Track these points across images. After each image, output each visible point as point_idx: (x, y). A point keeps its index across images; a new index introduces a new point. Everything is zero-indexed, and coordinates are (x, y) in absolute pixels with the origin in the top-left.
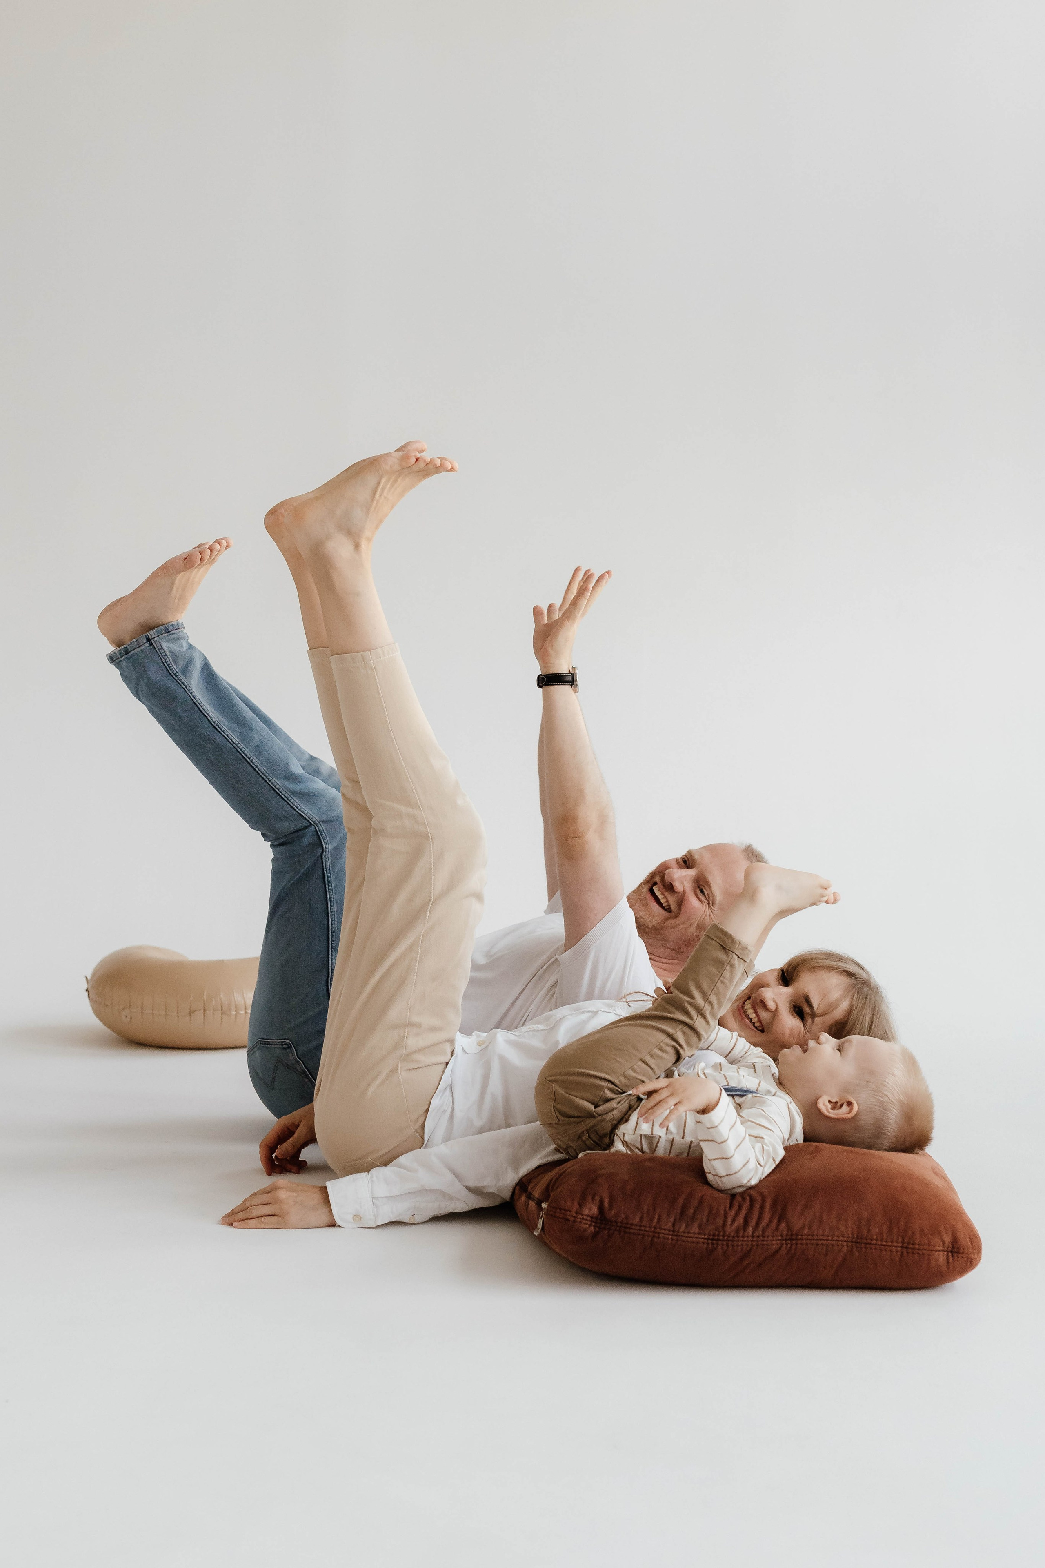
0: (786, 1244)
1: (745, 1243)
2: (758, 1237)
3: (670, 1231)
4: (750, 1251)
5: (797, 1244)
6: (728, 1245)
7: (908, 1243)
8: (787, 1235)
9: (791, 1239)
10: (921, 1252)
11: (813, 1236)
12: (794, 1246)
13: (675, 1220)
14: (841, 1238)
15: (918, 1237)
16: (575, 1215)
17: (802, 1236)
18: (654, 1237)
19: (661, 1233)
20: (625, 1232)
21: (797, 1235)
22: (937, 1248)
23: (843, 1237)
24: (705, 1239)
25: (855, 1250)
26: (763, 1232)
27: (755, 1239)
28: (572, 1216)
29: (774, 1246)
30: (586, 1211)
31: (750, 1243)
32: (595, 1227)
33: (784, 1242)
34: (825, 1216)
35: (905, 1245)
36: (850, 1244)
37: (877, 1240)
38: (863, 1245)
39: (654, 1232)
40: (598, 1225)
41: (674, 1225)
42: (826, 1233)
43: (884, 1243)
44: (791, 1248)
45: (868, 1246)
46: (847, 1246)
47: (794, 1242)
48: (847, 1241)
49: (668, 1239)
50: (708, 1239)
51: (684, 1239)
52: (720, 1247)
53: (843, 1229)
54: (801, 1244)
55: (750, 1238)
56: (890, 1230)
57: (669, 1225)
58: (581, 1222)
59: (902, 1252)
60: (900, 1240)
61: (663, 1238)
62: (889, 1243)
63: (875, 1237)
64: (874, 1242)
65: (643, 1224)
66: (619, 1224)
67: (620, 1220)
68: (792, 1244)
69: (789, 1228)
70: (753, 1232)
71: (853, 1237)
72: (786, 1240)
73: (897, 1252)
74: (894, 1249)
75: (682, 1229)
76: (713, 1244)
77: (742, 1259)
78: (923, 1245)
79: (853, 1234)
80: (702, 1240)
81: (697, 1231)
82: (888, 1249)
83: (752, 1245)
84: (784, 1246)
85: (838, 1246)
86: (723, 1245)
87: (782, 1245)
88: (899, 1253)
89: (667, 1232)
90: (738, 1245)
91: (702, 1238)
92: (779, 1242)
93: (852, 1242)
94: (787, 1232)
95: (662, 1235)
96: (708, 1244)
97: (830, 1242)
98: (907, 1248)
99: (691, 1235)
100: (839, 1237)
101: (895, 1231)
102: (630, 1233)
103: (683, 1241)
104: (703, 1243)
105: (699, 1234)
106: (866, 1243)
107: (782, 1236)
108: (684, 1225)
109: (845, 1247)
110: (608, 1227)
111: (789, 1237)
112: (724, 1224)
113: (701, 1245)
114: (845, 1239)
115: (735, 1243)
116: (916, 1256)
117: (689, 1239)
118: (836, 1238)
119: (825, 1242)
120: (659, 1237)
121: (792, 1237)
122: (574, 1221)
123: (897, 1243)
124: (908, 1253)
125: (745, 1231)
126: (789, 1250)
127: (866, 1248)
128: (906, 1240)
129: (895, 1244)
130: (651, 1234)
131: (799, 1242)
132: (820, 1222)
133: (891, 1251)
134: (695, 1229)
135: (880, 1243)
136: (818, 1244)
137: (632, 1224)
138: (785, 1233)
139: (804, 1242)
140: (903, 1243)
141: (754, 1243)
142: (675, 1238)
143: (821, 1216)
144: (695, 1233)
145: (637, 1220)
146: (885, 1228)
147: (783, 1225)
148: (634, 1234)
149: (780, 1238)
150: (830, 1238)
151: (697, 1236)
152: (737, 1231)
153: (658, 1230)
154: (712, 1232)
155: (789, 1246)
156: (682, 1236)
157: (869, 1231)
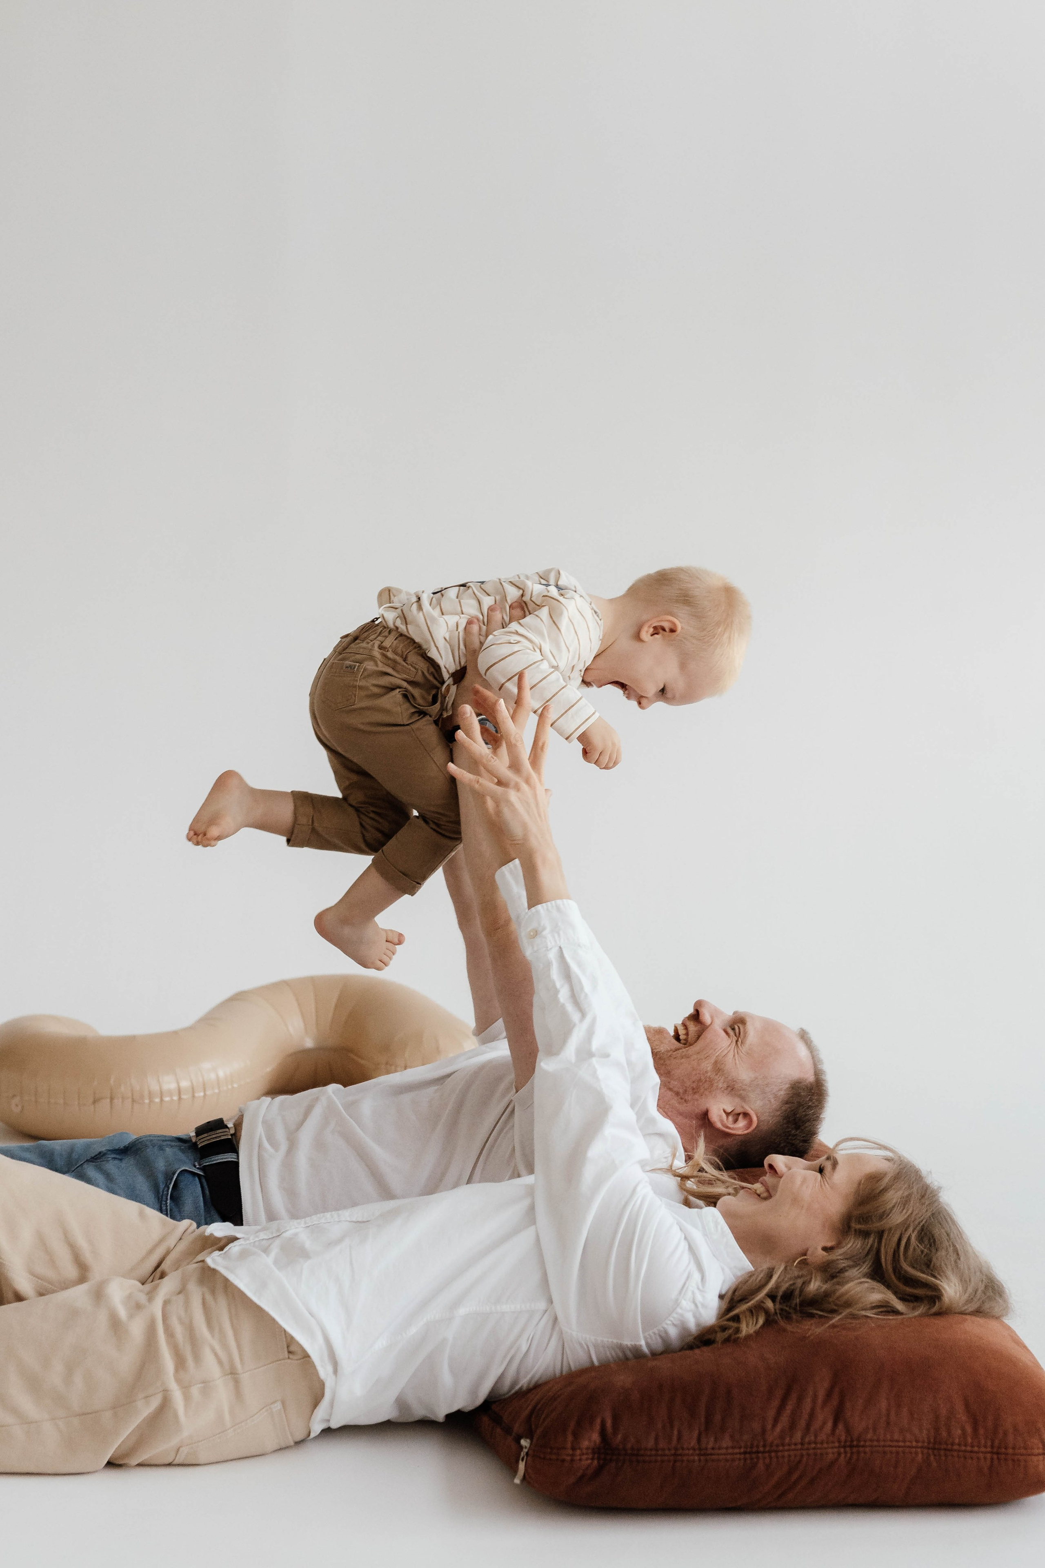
0: (846, 1452)
1: (792, 1453)
2: (809, 1443)
3: (694, 1450)
4: (800, 1462)
5: (858, 1452)
6: (771, 1458)
7: (999, 1447)
8: (846, 1442)
9: (851, 1446)
10: (1016, 1458)
11: (878, 1441)
12: (855, 1457)
13: (700, 1435)
14: (914, 1444)
15: (1011, 1438)
16: (571, 1452)
17: (865, 1441)
18: (675, 1461)
19: (684, 1455)
20: (638, 1461)
21: (859, 1440)
22: (1036, 1451)
23: (917, 1441)
24: (740, 1453)
25: (932, 1458)
26: (816, 1436)
27: (806, 1446)
28: (568, 1455)
29: (831, 1456)
30: (585, 1444)
31: (799, 1452)
32: (599, 1459)
33: (842, 1450)
34: (893, 1413)
35: (995, 1450)
36: (926, 1451)
37: (959, 1445)
38: (942, 1452)
39: (675, 1455)
40: (603, 1456)
41: (699, 1440)
42: (896, 1437)
43: (969, 1448)
44: (850, 1459)
45: (948, 1453)
46: (922, 1453)
47: (855, 1450)
48: (922, 1447)
49: (694, 1461)
50: (745, 1453)
51: (713, 1457)
52: (761, 1461)
53: (916, 1430)
54: (865, 1453)
55: (799, 1447)
56: (975, 1430)
57: (693, 1443)
58: (580, 1460)
59: (992, 1459)
60: (989, 1444)
61: (688, 1461)
62: (976, 1449)
63: (957, 1441)
64: (956, 1447)
65: (661, 1446)
66: (629, 1452)
67: (629, 1446)
68: (852, 1453)
69: (848, 1431)
70: (803, 1438)
71: (929, 1443)
72: (844, 1447)
73: (985, 1458)
74: (981, 1455)
75: (711, 1445)
76: (752, 1459)
77: (790, 1473)
78: (1019, 1448)
79: (928, 1438)
80: (738, 1456)
81: (730, 1444)
82: (974, 1455)
83: (802, 1456)
84: (843, 1456)
85: (911, 1453)
86: (764, 1458)
87: (839, 1454)
88: (988, 1462)
89: (691, 1452)
90: (783, 1457)
91: (736, 1454)
92: (836, 1450)
93: (929, 1448)
94: (846, 1436)
95: (685, 1458)
96: (745, 1460)
97: (901, 1449)
98: (998, 1453)
99: (724, 1451)
100: (911, 1442)
101: (981, 1431)
102: (644, 1462)
103: (713, 1460)
104: (740, 1459)
105: (733, 1448)
106: (945, 1449)
107: (839, 1442)
108: (712, 1439)
109: (920, 1456)
110: (615, 1457)
111: (848, 1444)
112: (764, 1431)
113: (737, 1463)
114: (920, 1444)
115: (780, 1454)
116: (1010, 1462)
117: (721, 1457)
118: (908, 1444)
119: (894, 1449)
120: (682, 1461)
121: (852, 1443)
122: (572, 1460)
123: (985, 1447)
124: (998, 1459)
125: (791, 1437)
126: (849, 1462)
127: (946, 1455)
128: (997, 1442)
129: (983, 1449)
130: (672, 1458)
131: (861, 1449)
132: (888, 1423)
133: (978, 1458)
134: (726, 1442)
135: (963, 1448)
136: (885, 1452)
137: (646, 1449)
138: (843, 1438)
139: (867, 1449)
140: (992, 1447)
141: (804, 1452)
142: (702, 1458)
143: (888, 1415)
144: (727, 1448)
145: (651, 1443)
146: (969, 1430)
147: (841, 1426)
148: (650, 1462)
149: (837, 1444)
150: (901, 1444)
151: (730, 1451)
152: (782, 1437)
153: (680, 1452)
154: (749, 1444)
155: (849, 1455)
156: (711, 1454)
157: (949, 1432)
